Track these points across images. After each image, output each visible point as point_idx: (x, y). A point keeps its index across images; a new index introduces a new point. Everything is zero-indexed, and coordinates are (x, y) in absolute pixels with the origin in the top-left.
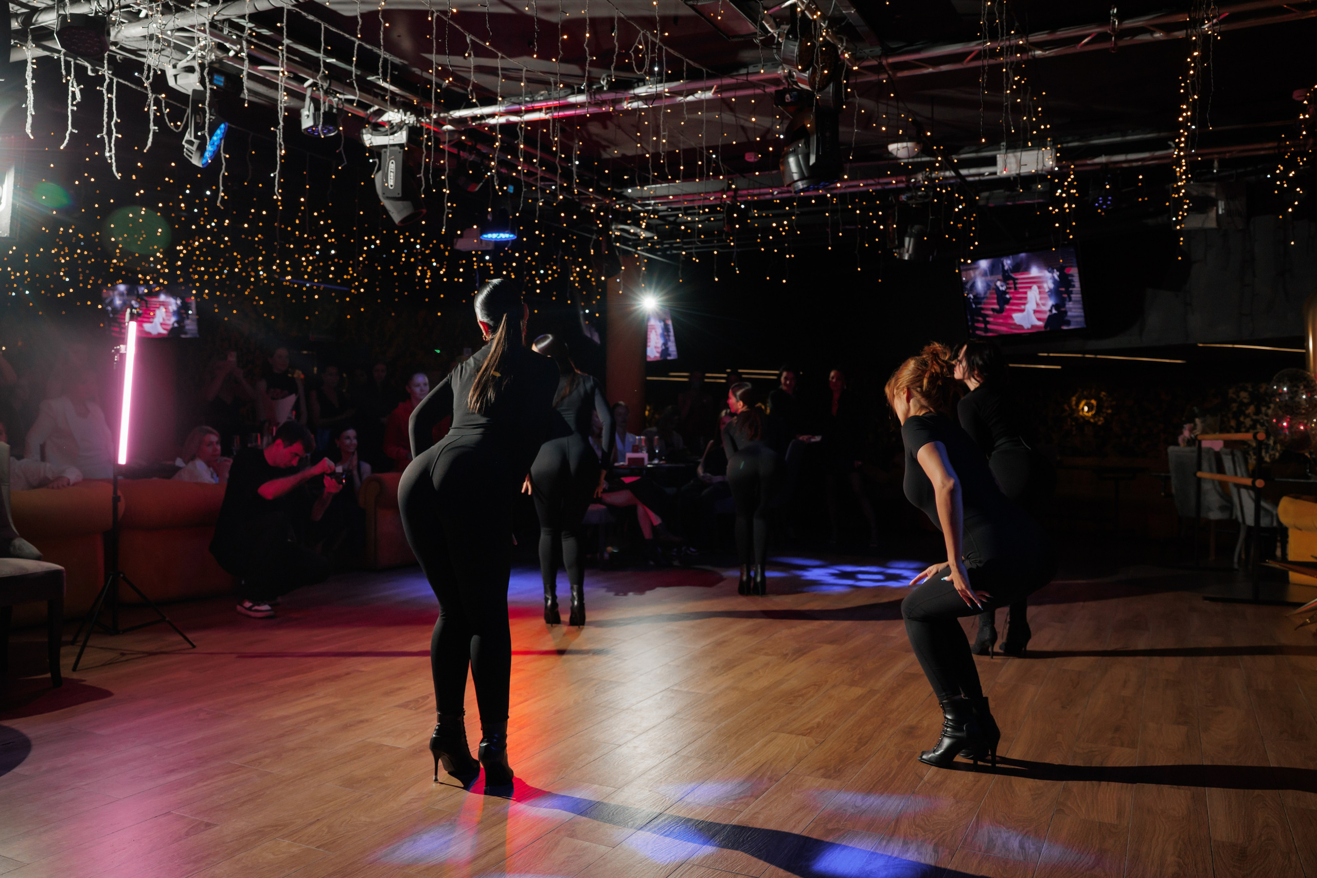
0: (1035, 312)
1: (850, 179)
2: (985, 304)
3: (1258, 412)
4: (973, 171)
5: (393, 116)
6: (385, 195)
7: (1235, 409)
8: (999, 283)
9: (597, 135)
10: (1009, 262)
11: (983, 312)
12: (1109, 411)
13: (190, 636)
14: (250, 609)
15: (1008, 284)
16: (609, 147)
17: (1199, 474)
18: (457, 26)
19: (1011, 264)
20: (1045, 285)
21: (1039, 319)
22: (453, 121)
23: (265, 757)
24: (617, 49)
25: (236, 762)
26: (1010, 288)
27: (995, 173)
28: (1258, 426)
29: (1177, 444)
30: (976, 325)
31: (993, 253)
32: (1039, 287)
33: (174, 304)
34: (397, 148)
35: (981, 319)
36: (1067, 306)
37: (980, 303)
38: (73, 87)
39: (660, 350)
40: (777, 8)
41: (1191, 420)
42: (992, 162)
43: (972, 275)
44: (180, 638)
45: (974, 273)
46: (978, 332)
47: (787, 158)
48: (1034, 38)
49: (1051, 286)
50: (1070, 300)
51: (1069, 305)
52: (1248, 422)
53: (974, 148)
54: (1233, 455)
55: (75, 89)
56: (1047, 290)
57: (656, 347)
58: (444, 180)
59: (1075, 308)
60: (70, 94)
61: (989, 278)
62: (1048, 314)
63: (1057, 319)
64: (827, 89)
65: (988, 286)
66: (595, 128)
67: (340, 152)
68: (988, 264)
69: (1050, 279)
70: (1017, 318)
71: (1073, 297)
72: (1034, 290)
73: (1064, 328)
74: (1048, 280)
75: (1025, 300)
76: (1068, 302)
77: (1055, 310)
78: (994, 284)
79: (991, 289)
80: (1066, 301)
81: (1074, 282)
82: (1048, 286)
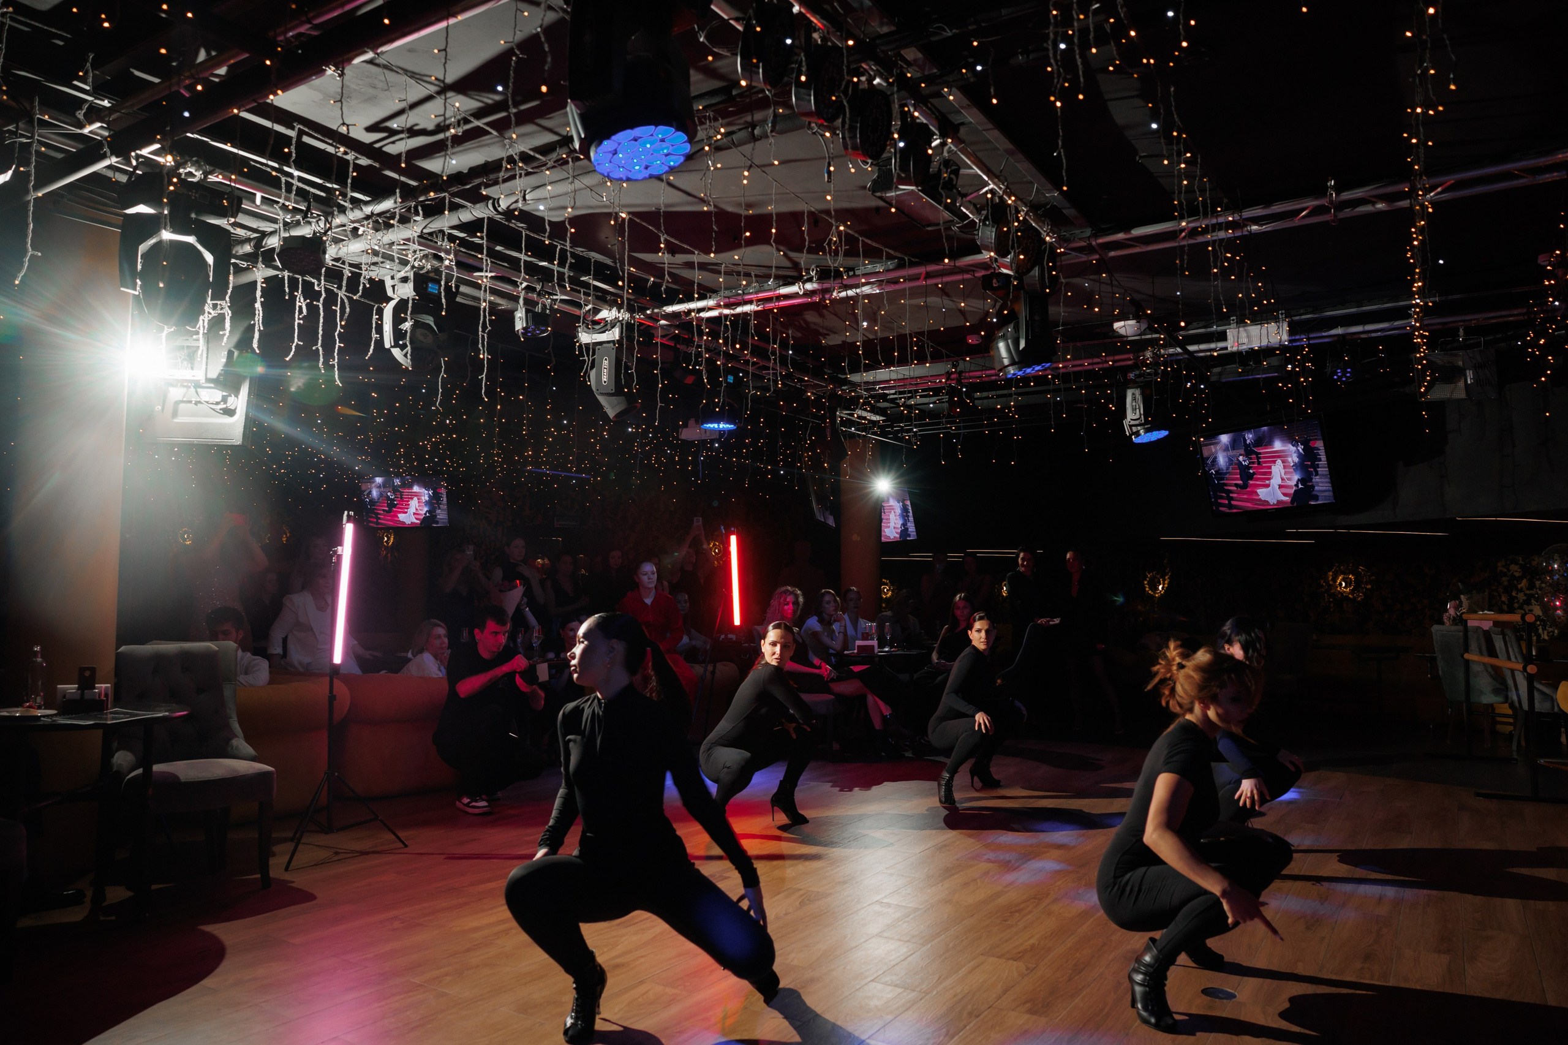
0: (1280, 487)
1: (1074, 358)
3: (1531, 586)
4: (1203, 347)
5: (606, 314)
6: (599, 392)
7: (1506, 583)
8: (1241, 458)
9: (815, 324)
10: (1251, 436)
11: (1226, 488)
12: (1369, 587)
13: (401, 834)
14: (467, 805)
15: (1251, 459)
16: (828, 335)
17: (1466, 656)
18: (650, 228)
19: (1253, 438)
20: (1290, 459)
21: (1285, 495)
22: (667, 316)
23: (447, 975)
24: (807, 243)
25: (417, 980)
26: (1253, 463)
27: (1226, 348)
28: (1533, 601)
29: (1442, 623)
30: (1219, 501)
31: (1235, 428)
32: (1283, 462)
33: (425, 494)
34: (612, 344)
35: (1224, 494)
36: (1314, 480)
37: (1223, 479)
38: (300, 302)
39: (899, 531)
40: (975, 194)
41: (1455, 597)
42: (1223, 337)
44: (392, 837)
45: (1215, 448)
46: (1221, 509)
47: (997, 343)
48: (1248, 214)
49: (1296, 460)
50: (1317, 474)
51: (1316, 479)
52: (1521, 597)
53: (1202, 324)
54: (1504, 635)
55: (301, 302)
56: (1292, 464)
57: (894, 528)
58: (657, 373)
59: (1322, 482)
60: (297, 308)
61: (1231, 453)
62: (1294, 488)
63: (1304, 493)
64: (1032, 273)
65: (1230, 461)
66: (811, 317)
67: (549, 351)
68: (1228, 439)
69: (1295, 452)
70: (1262, 493)
71: (1319, 471)
72: (1278, 464)
73: (1312, 503)
74: (1293, 453)
75: (1269, 475)
76: (1315, 476)
77: (1302, 485)
78: (1236, 459)
79: (1234, 464)
80: (1313, 475)
81: (1320, 455)
82: (1293, 459)
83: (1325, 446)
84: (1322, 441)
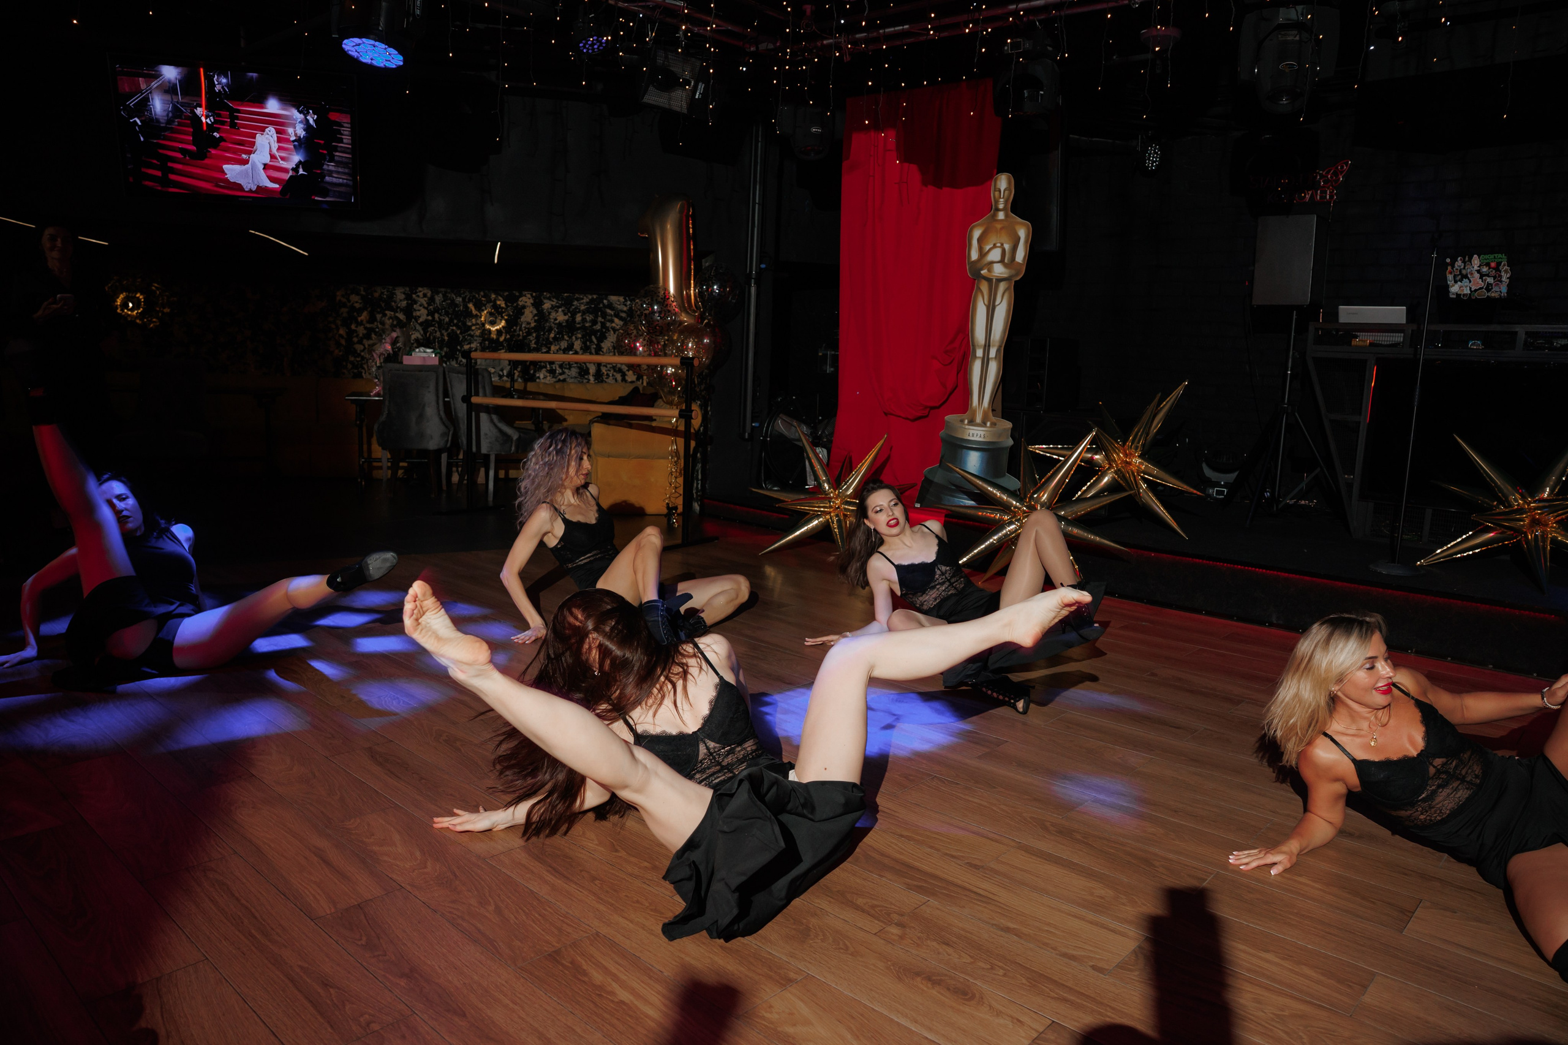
0: (266, 167)
2: (166, 138)
8: (198, 111)
11: (161, 151)
12: (165, 311)
15: (219, 115)
17: (475, 399)
19: (228, 85)
20: (290, 130)
21: (272, 179)
26: (223, 123)
30: (143, 170)
31: (192, 58)
32: (278, 132)
35: (155, 162)
36: (325, 167)
37: (158, 138)
43: (143, 86)
45: (148, 83)
46: (144, 183)
49: (301, 133)
50: (332, 160)
56: (293, 138)
59: (338, 173)
61: (179, 99)
62: (291, 173)
63: (304, 183)
65: (176, 111)
68: (178, 75)
69: (301, 122)
70: (232, 171)
71: (337, 156)
72: (268, 134)
73: (316, 198)
74: (297, 123)
75: (250, 147)
76: (328, 162)
77: (304, 171)
78: (189, 111)
79: (183, 117)
80: (324, 161)
81: (343, 135)
82: (295, 131)
83: (352, 123)
84: (349, 116)
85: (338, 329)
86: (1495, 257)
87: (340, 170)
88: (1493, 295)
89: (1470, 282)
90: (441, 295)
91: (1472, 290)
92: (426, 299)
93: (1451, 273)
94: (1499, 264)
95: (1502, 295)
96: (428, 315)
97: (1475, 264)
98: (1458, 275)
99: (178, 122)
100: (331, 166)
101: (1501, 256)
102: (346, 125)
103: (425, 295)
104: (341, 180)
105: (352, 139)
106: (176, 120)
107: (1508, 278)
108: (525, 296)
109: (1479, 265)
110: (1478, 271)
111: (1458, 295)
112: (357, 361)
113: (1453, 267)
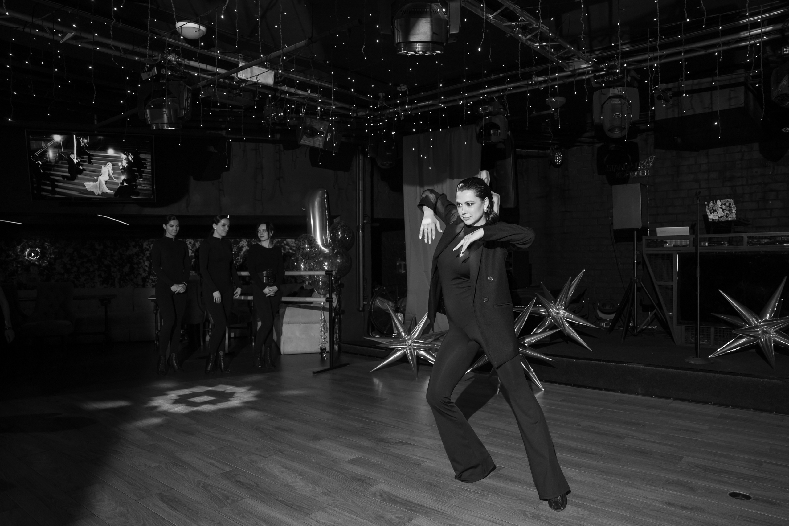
0: (106, 182)
2: (54, 171)
8: (72, 156)
11: (51, 177)
12: (53, 256)
15: (83, 158)
19: (87, 143)
21: (110, 189)
26: (85, 162)
30: (42, 187)
32: (113, 165)
35: (48, 182)
36: (138, 181)
37: (50, 170)
43: (43, 145)
45: (46, 144)
46: (43, 193)
49: (125, 165)
50: (141, 177)
61: (62, 151)
62: (120, 185)
63: (127, 190)
65: (61, 157)
68: (62, 139)
70: (89, 185)
71: (144, 175)
72: (108, 166)
73: (133, 197)
74: (124, 160)
75: (99, 173)
76: (139, 179)
77: (126, 184)
78: (67, 156)
79: (64, 160)
80: (137, 178)
81: (147, 165)
82: (122, 164)
83: (152, 159)
84: (150, 156)
85: (144, 262)
86: (728, 201)
87: (145, 182)
88: (729, 219)
89: (718, 213)
90: (199, 242)
91: (720, 217)
92: (191, 245)
93: (708, 209)
94: (730, 204)
95: (734, 219)
96: (192, 253)
97: (719, 204)
98: (712, 210)
99: (61, 162)
100: (141, 181)
101: (731, 200)
102: (148, 160)
103: (190, 243)
104: (146, 187)
105: (152, 167)
106: (60, 161)
107: (735, 211)
108: (243, 241)
109: (721, 205)
110: (721, 208)
111: (713, 220)
112: (155, 279)
113: (709, 206)
